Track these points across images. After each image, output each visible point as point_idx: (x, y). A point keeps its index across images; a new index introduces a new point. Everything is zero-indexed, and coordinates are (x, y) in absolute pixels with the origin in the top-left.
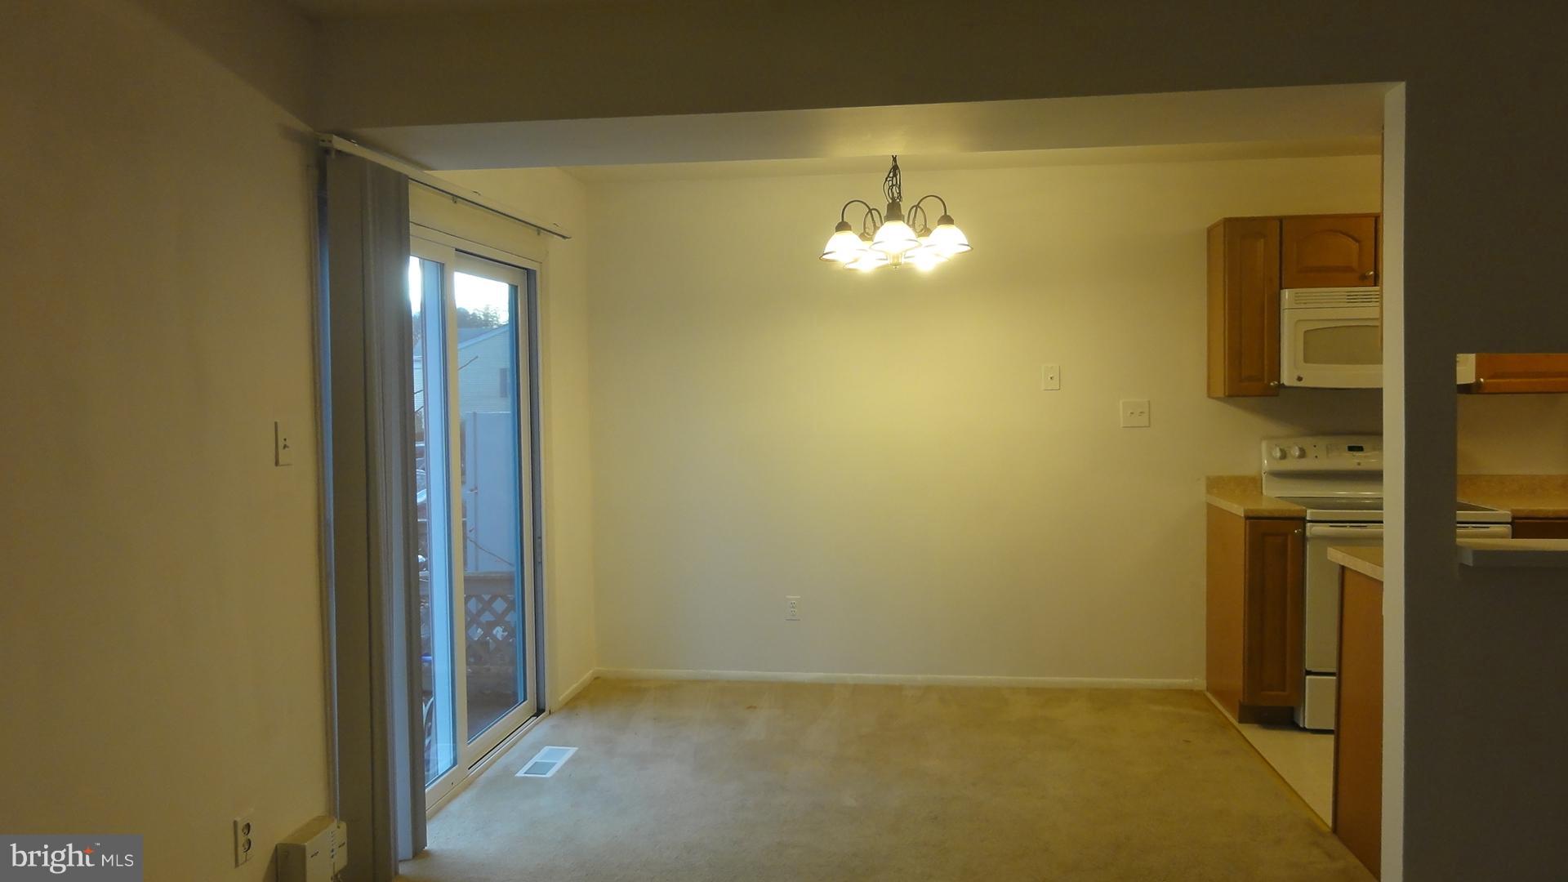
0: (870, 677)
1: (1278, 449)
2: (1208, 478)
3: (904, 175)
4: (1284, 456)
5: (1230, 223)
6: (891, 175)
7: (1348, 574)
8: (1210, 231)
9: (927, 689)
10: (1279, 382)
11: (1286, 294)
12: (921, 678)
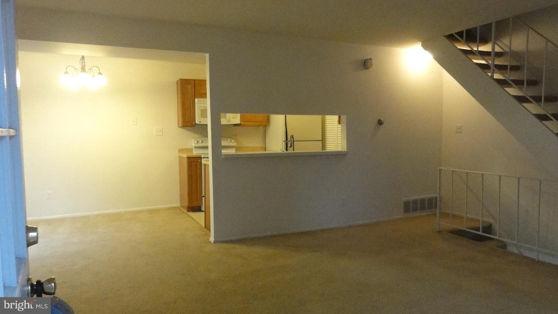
0: (78, 214)
1: (196, 141)
2: (179, 149)
3: (86, 60)
4: (198, 142)
5: (181, 80)
6: (82, 59)
7: (206, 166)
8: (177, 82)
9: (97, 216)
10: (195, 122)
11: (196, 100)
12: (95, 213)
